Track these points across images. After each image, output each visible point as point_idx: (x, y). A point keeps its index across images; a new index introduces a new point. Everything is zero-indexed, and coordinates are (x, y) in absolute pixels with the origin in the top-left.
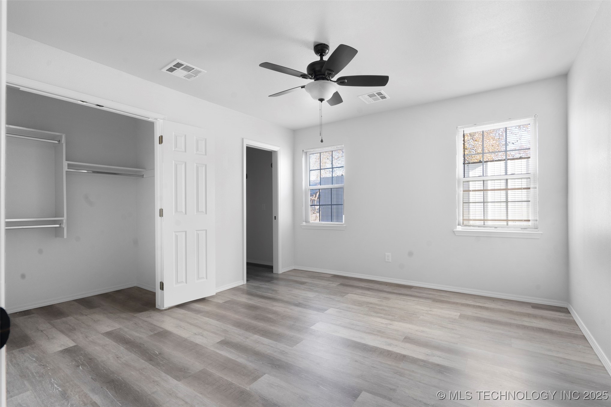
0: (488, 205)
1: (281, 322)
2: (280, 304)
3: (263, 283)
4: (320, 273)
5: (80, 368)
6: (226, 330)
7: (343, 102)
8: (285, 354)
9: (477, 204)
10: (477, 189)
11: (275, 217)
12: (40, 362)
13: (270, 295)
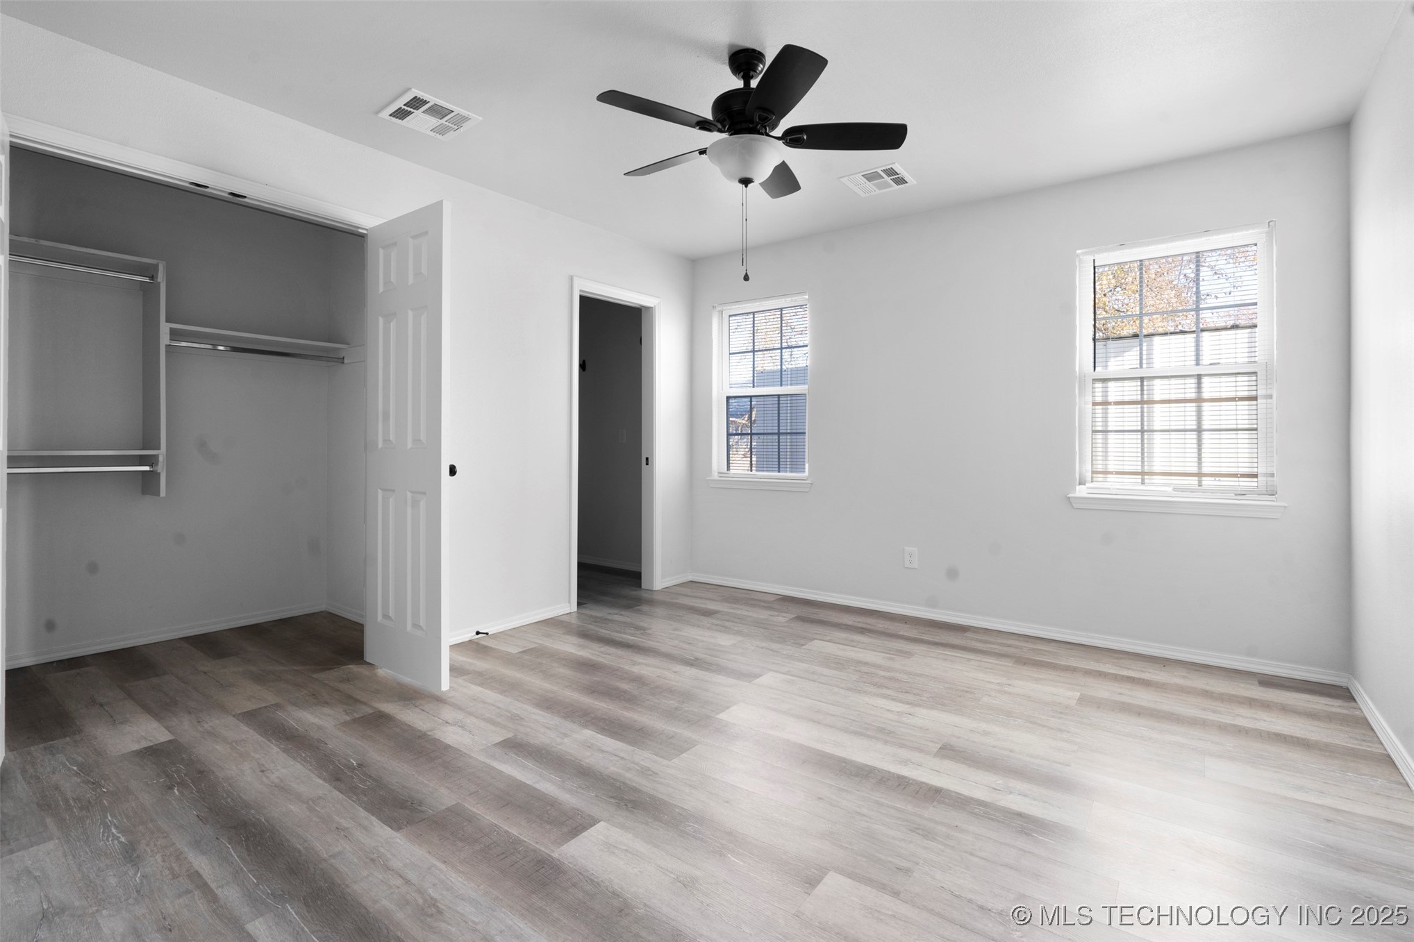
0: (1155, 437)
1: (648, 700)
2: (651, 660)
3: (616, 611)
4: (750, 592)
5: (176, 791)
6: (518, 715)
7: (800, 188)
8: (651, 775)
9: (1127, 435)
10: (1127, 399)
11: (647, 459)
12: (88, 775)
13: (628, 638)
